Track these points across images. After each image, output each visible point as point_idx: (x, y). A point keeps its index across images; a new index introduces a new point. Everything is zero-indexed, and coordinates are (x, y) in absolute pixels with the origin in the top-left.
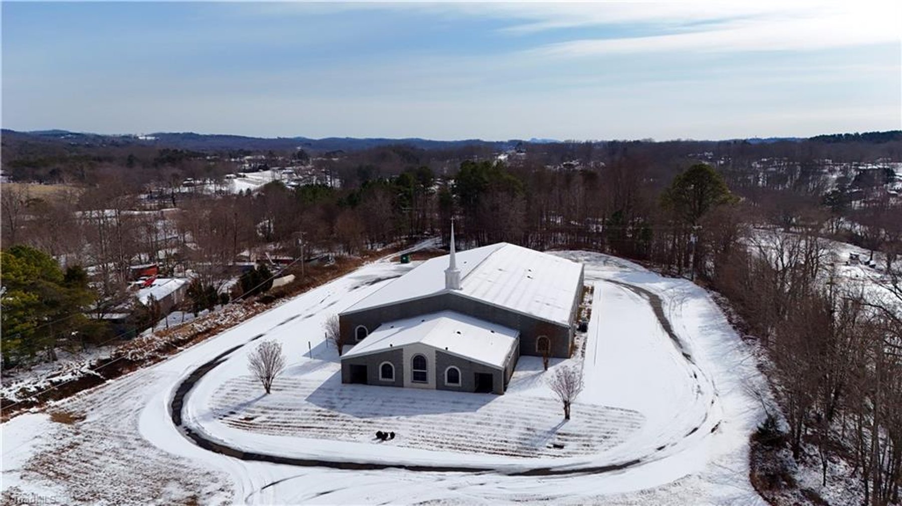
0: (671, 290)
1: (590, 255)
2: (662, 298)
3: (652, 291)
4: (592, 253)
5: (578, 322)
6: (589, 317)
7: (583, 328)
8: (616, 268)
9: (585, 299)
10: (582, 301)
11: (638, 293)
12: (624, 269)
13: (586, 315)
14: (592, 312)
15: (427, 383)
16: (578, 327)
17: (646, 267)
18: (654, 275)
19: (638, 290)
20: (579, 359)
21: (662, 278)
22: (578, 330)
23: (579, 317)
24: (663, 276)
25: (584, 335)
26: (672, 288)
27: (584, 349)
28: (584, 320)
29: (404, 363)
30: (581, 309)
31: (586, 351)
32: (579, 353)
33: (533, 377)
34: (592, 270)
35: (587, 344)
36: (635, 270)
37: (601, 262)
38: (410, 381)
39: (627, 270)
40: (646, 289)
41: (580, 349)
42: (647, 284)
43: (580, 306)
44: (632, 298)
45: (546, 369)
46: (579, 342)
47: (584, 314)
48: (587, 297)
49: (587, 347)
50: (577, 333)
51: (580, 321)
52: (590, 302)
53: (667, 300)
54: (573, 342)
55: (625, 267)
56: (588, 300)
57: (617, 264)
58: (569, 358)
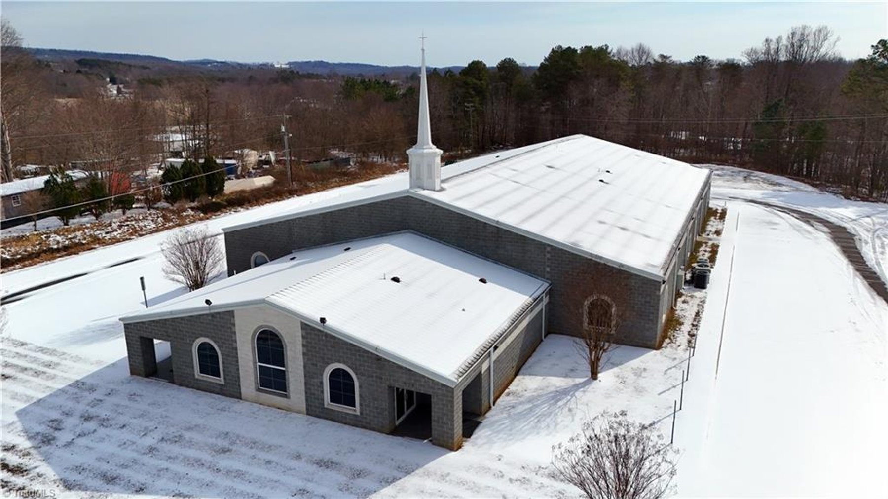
0: (868, 220)
1: (723, 169)
2: (853, 232)
3: (832, 220)
4: (726, 167)
5: (688, 267)
6: (713, 259)
7: (700, 281)
8: (765, 185)
9: (709, 228)
10: (703, 230)
11: (808, 222)
12: (777, 188)
13: (707, 255)
14: (720, 250)
15: (286, 396)
16: (688, 276)
17: (813, 185)
18: (831, 196)
19: (807, 218)
20: (682, 353)
21: (846, 201)
22: (687, 282)
23: (693, 258)
24: (847, 198)
25: (699, 294)
26: (868, 216)
27: (695, 326)
28: (702, 263)
29: (239, 345)
30: (699, 244)
31: (701, 333)
32: (682, 337)
33: (559, 395)
34: (725, 187)
35: (704, 316)
36: (797, 190)
37: (741, 178)
38: (253, 387)
39: (784, 188)
40: (819, 216)
41: (686, 327)
42: (821, 209)
43: (698, 239)
44: (798, 230)
45: (594, 375)
46: (686, 310)
47: (704, 254)
48: (713, 225)
49: (702, 324)
50: (685, 289)
51: (695, 265)
52: (718, 233)
53: (864, 235)
54: (672, 310)
55: (780, 184)
56: (714, 230)
57: (765, 180)
58: (659, 347)
